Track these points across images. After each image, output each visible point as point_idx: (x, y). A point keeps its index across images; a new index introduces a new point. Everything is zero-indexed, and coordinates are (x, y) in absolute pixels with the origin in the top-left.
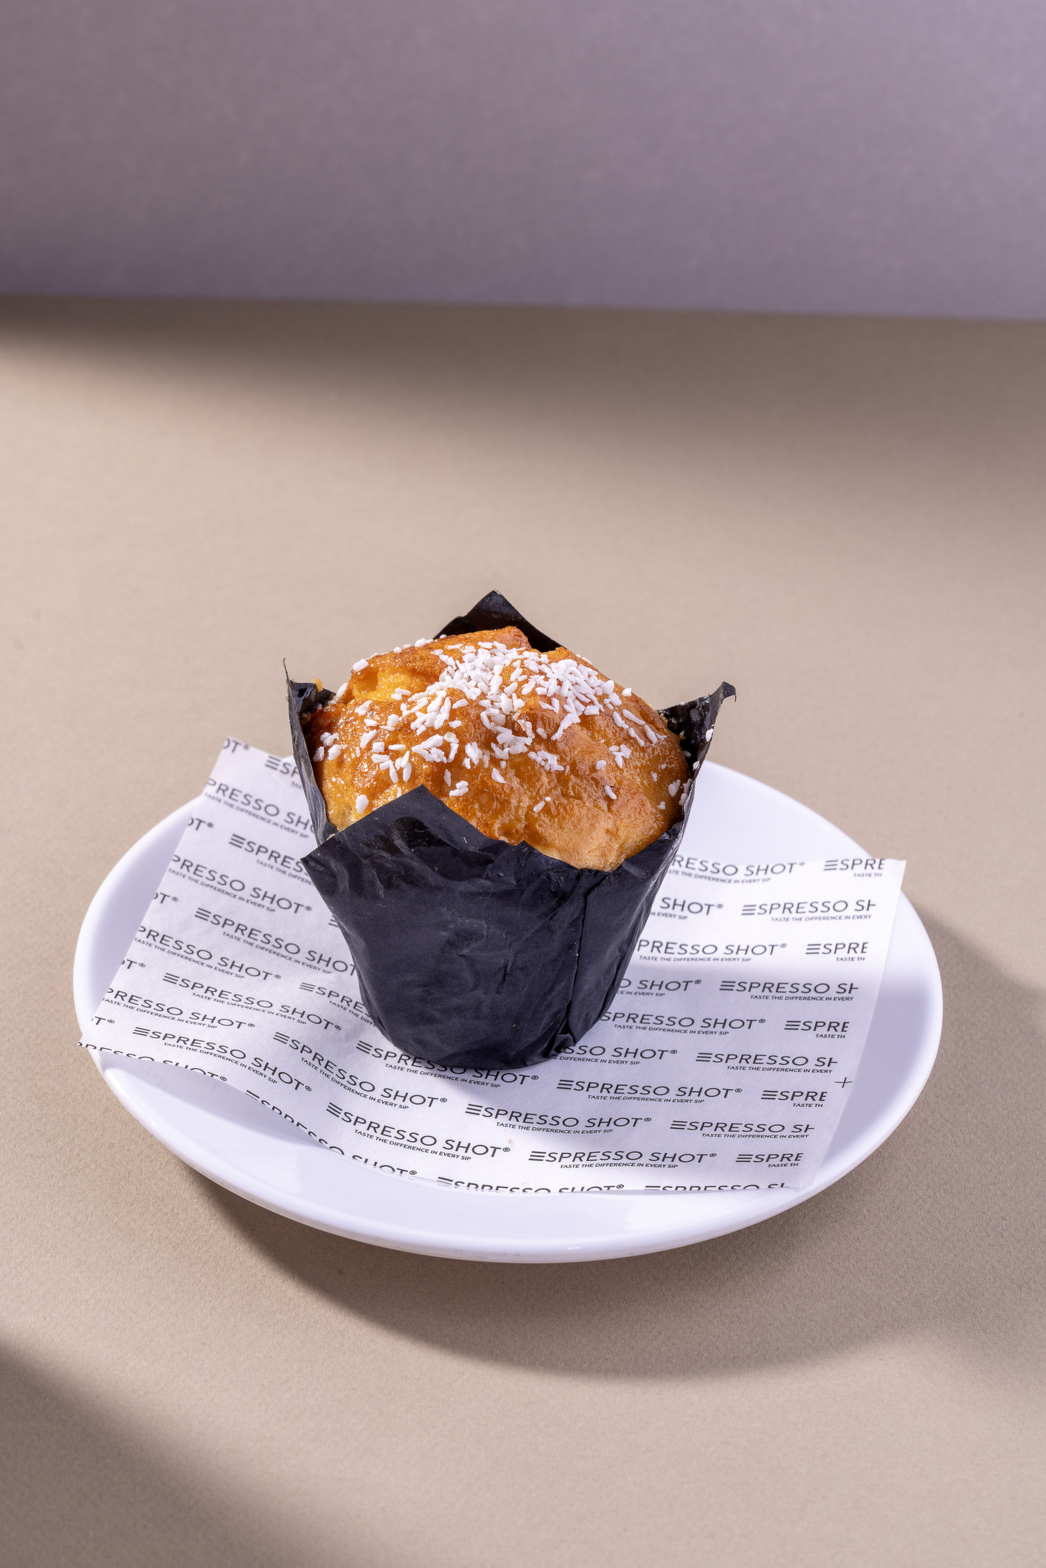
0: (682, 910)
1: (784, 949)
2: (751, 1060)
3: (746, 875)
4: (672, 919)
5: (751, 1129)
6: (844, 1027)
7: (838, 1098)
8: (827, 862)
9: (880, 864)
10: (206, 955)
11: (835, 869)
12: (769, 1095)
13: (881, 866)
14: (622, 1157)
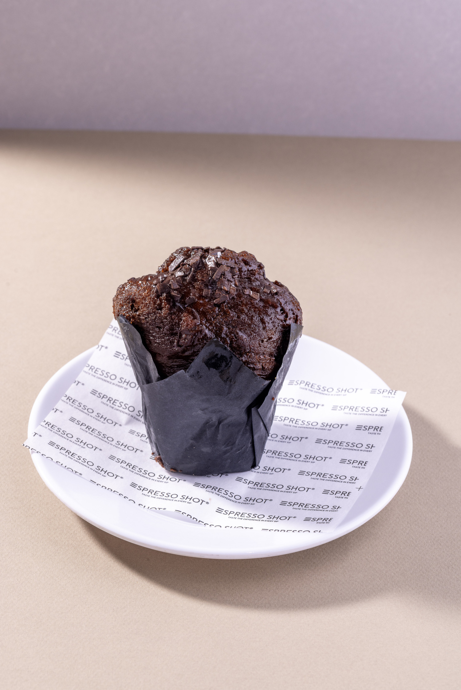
0: (306, 406)
1: (347, 427)
2: (321, 476)
3: (337, 392)
4: (301, 409)
5: (314, 507)
6: (365, 463)
7: (355, 495)
8: (372, 389)
9: (395, 392)
10: (91, 411)
11: (375, 393)
12: (326, 492)
13: (395, 394)
14: (256, 517)
